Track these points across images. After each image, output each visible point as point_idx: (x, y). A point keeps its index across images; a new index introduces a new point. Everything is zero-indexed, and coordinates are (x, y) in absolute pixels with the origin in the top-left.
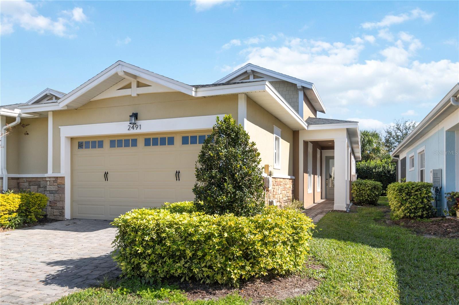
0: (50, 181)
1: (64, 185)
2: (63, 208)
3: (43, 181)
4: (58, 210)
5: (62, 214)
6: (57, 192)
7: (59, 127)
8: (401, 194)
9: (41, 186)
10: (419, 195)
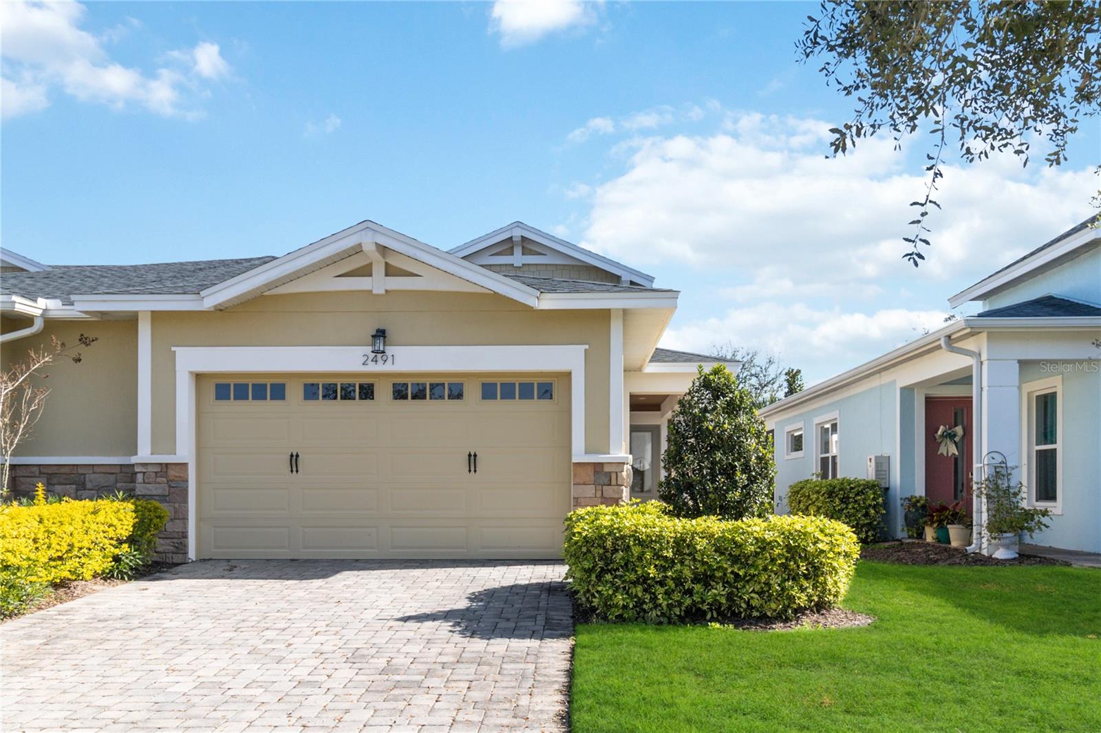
0: (144, 473)
1: (187, 481)
2: (184, 535)
3: (94, 473)
4: (168, 541)
5: (182, 548)
6: (167, 498)
7: (173, 349)
8: (831, 501)
9: (89, 485)
10: (861, 503)
